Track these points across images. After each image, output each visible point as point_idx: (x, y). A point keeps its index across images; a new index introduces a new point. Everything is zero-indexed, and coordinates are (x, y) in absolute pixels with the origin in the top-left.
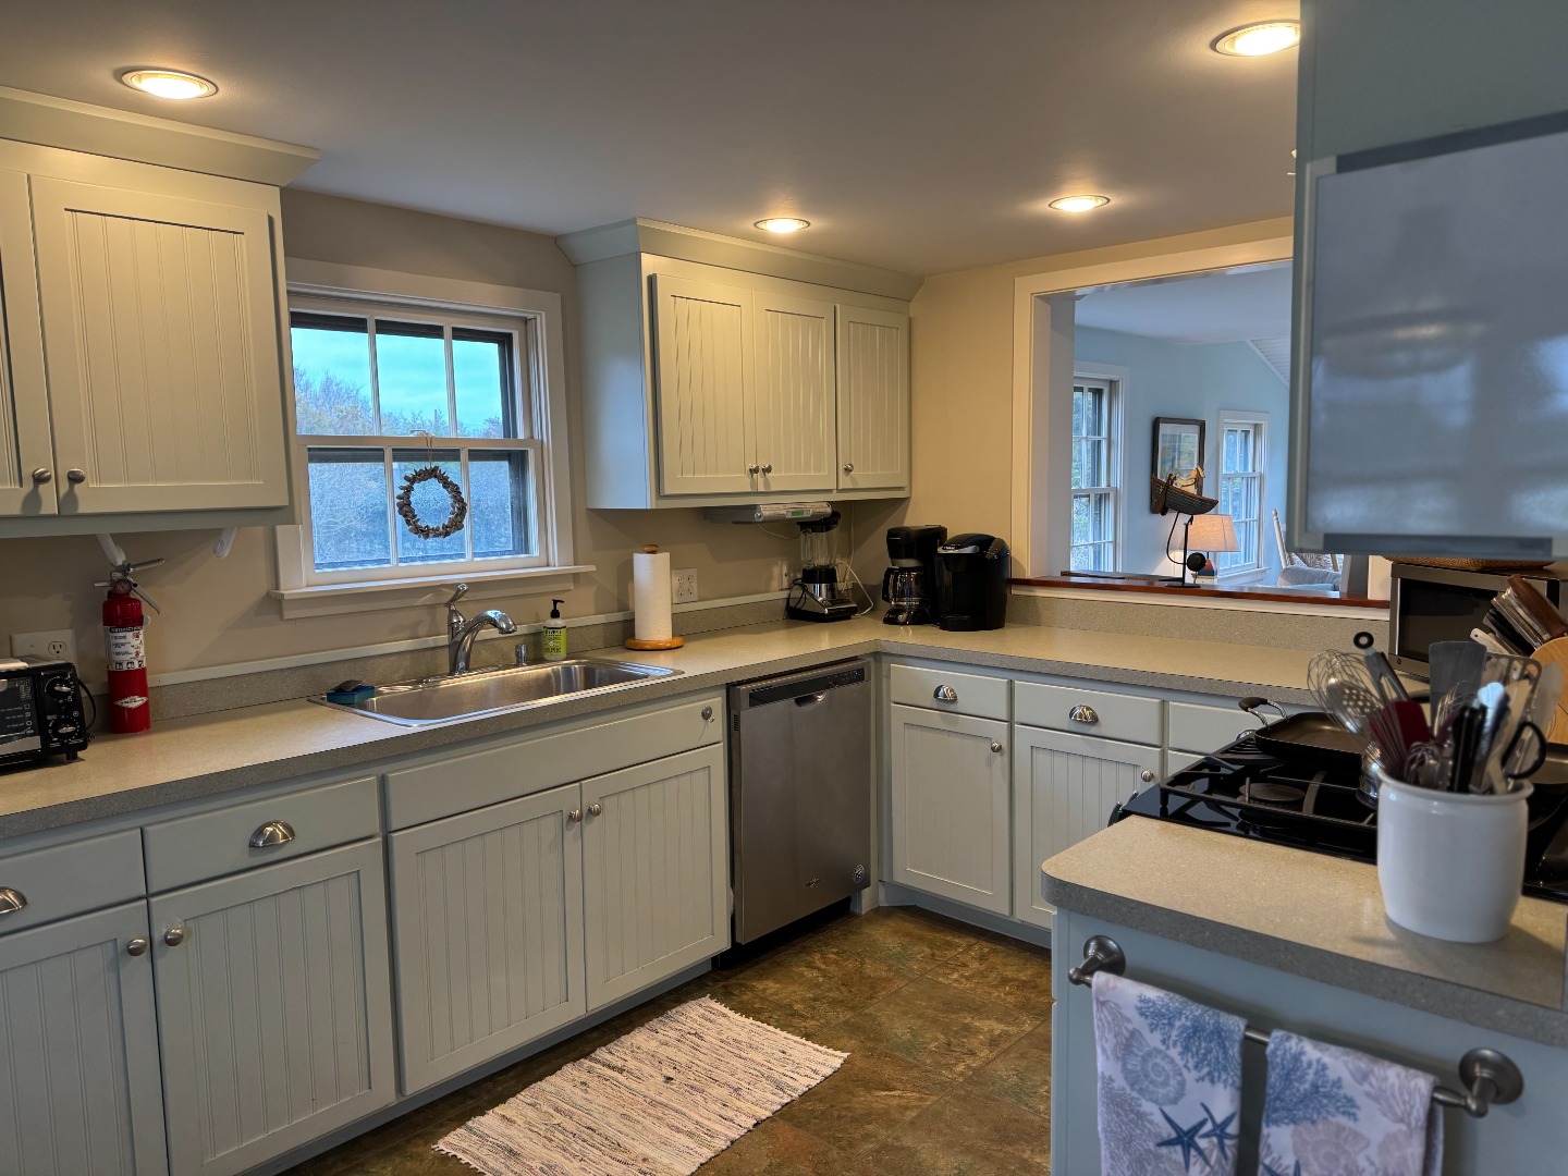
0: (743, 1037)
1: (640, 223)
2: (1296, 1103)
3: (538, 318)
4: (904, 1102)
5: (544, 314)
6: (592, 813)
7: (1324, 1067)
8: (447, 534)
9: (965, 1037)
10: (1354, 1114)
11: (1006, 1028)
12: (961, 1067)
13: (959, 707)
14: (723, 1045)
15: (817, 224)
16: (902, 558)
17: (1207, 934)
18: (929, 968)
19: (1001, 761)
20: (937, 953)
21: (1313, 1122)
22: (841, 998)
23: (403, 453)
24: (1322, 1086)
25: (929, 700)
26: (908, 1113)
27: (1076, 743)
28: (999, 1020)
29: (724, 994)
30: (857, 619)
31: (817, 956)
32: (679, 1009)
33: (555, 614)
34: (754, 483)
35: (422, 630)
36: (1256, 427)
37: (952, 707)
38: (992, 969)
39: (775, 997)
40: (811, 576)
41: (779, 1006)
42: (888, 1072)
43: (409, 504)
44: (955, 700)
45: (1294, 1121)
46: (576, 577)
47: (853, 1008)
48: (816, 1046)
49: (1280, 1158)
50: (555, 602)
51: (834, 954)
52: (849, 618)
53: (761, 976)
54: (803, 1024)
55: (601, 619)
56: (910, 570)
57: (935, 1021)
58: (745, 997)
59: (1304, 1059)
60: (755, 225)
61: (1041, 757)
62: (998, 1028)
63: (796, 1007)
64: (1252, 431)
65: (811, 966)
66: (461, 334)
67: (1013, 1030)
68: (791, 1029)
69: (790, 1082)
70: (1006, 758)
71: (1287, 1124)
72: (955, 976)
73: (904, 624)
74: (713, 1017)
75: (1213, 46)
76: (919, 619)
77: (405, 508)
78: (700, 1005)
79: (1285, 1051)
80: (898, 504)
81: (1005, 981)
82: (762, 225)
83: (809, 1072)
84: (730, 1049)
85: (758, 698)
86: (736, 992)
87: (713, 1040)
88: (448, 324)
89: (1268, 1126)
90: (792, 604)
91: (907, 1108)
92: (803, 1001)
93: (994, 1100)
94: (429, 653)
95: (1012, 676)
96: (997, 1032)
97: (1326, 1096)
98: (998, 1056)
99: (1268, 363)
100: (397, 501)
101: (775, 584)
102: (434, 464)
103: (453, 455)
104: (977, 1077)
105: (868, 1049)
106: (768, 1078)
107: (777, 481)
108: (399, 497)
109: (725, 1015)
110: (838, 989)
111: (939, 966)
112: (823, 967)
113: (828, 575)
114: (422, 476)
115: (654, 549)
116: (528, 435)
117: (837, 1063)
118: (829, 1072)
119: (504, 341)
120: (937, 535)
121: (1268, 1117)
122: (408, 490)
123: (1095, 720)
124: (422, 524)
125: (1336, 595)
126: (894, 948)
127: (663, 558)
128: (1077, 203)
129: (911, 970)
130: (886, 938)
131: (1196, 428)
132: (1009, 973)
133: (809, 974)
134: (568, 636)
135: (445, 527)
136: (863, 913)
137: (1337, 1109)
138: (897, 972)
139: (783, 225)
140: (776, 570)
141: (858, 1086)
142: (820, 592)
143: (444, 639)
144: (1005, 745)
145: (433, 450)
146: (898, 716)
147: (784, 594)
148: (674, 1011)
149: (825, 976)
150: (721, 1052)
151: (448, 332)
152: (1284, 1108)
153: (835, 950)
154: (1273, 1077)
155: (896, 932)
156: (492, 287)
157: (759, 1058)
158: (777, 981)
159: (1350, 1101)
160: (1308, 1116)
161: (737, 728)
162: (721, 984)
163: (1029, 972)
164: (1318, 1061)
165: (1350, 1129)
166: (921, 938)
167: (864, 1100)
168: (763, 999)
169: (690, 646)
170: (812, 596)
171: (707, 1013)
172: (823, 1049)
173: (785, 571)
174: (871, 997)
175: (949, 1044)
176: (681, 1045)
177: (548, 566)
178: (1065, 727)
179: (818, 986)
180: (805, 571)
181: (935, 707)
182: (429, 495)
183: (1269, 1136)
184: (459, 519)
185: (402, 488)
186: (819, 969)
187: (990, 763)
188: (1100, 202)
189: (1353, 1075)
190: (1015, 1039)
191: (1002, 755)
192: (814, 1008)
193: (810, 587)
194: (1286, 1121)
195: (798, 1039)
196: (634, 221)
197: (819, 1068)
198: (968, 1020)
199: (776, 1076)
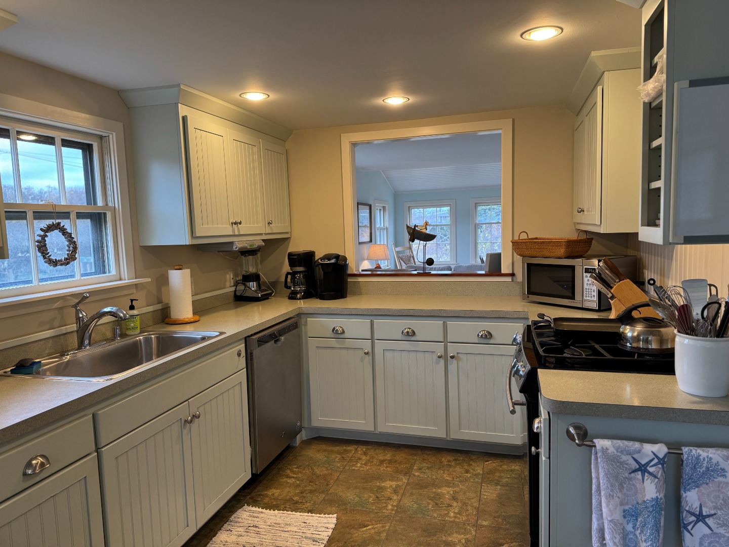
0: (279, 521)
1: (182, 87)
2: (699, 478)
3: (111, 136)
4: (376, 530)
5: (114, 134)
6: (195, 417)
7: (711, 459)
8: (68, 263)
9: (382, 492)
10: (725, 475)
11: (397, 483)
12: (390, 507)
13: (346, 335)
14: (271, 527)
15: (273, 96)
16: (296, 267)
17: (636, 412)
18: (345, 464)
19: (368, 359)
20: (344, 456)
21: (707, 484)
22: (313, 489)
23: (39, 215)
24: (711, 467)
25: (330, 334)
26: (382, 535)
27: (406, 345)
28: (392, 481)
29: (254, 502)
30: (272, 299)
31: (288, 472)
32: (234, 515)
33: (132, 308)
34: (233, 230)
35: (56, 323)
36: (384, 208)
37: (342, 336)
38: (373, 458)
39: (281, 497)
40: (247, 278)
41: (286, 501)
42: (360, 518)
43: (45, 245)
44: (343, 332)
45: (698, 487)
46: (136, 286)
47: (323, 492)
48: (318, 515)
49: (692, 505)
50: (132, 301)
51: (296, 468)
52: (268, 298)
53: (267, 488)
54: (304, 506)
55: (151, 309)
56: (300, 272)
57: (364, 488)
58: (265, 501)
59: (701, 458)
60: (240, 95)
61: (388, 354)
62: (394, 484)
63: (296, 498)
64: (382, 209)
65: (288, 477)
66: (66, 143)
67: (400, 483)
68: (300, 510)
69: (318, 536)
70: (371, 357)
71: (694, 489)
72: (359, 465)
73: (300, 299)
74: (256, 515)
75: (521, 36)
76: (307, 296)
77: (42, 248)
78: (245, 511)
79: (692, 457)
80: (284, 241)
81: (382, 462)
82: (244, 96)
83: (323, 529)
84: (277, 528)
85: (262, 342)
86: (259, 499)
87: (264, 527)
88: (58, 136)
89: (685, 493)
90: (238, 294)
91: (380, 533)
92: (296, 495)
93: (414, 517)
94: (62, 337)
95: (372, 318)
96: (394, 486)
97: (712, 471)
98: (402, 497)
99: (387, 180)
100: (37, 244)
101: (228, 284)
102: (58, 221)
103: (66, 215)
104: (399, 508)
105: (343, 510)
106: (306, 538)
107: (243, 229)
108: (38, 241)
109: (262, 512)
110: (310, 485)
111: (348, 462)
112: (295, 476)
113: (256, 277)
114: (50, 228)
115: (181, 267)
116: (105, 204)
117: (334, 521)
118: (333, 526)
119: (87, 149)
120: (311, 255)
121: (685, 488)
122: (44, 237)
123: (414, 333)
124: (53, 258)
125: (483, 272)
126: (323, 458)
127: (187, 272)
128: (395, 100)
129: (338, 467)
130: (315, 453)
131: (368, 207)
132: (381, 457)
133: (290, 481)
134: (141, 319)
135: (66, 259)
136: (298, 445)
137: (718, 475)
138: (331, 469)
139: (255, 96)
140: (228, 276)
141: (351, 529)
142: (253, 285)
143: (74, 327)
144: (370, 351)
145: (57, 213)
146: (312, 344)
147: (233, 289)
148: (233, 517)
149: (298, 480)
150: (273, 531)
151: (58, 141)
152: (693, 482)
153: (296, 466)
154: (687, 470)
155: (319, 451)
156: (87, 116)
157: (295, 529)
158: (277, 489)
159: (723, 470)
160: (704, 482)
161: (252, 359)
162: (248, 497)
163: (389, 455)
164: (707, 457)
165: (724, 482)
166: (332, 451)
167: (359, 535)
168: (275, 499)
169: (203, 319)
170: (249, 288)
171: (252, 514)
172: (322, 515)
173: (232, 277)
174: (327, 485)
175: (377, 497)
176: (249, 534)
177: (121, 280)
178: (400, 339)
179: (298, 486)
180: (243, 276)
181: (333, 337)
182: (55, 241)
183: (686, 496)
184: (73, 254)
185: (40, 236)
186: (293, 477)
187: (362, 360)
188: (405, 100)
189: (723, 459)
190: (403, 487)
191: (369, 356)
192: (304, 497)
193: (247, 284)
194: (694, 487)
195: (306, 514)
196: (179, 86)
197: (327, 525)
198: (378, 484)
199: (309, 535)
